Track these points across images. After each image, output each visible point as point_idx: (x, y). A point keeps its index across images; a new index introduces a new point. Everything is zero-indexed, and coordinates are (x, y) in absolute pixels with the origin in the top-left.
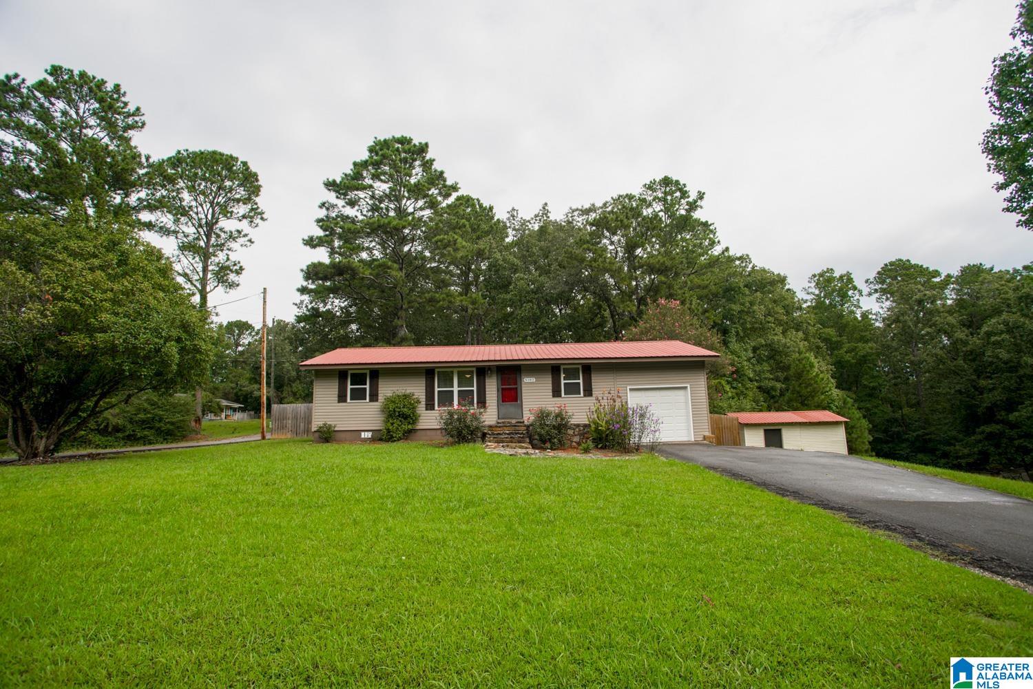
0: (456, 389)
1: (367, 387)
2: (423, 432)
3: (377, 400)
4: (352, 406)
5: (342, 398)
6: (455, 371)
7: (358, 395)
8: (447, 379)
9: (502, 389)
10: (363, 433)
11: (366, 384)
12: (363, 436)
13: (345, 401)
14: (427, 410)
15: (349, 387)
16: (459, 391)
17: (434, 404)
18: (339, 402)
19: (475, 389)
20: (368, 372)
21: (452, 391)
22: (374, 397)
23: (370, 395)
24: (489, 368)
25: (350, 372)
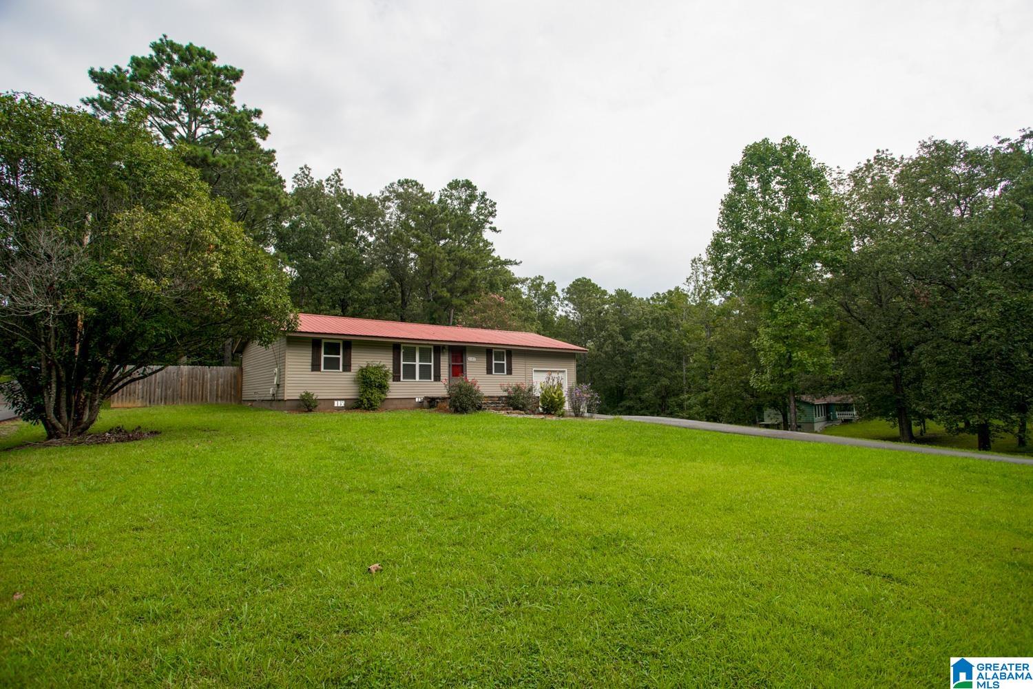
0: (417, 363)
1: (341, 356)
2: (390, 400)
3: (350, 371)
4: (325, 375)
5: (315, 367)
6: (417, 347)
7: (333, 365)
8: (410, 355)
9: (453, 365)
10: (336, 402)
11: (339, 354)
12: (336, 405)
13: (319, 370)
14: (393, 381)
15: (323, 356)
16: (420, 365)
17: (400, 376)
18: (312, 371)
19: (432, 364)
20: (341, 342)
21: (415, 365)
22: (347, 367)
23: (343, 365)
24: (444, 347)
25: (323, 341)
